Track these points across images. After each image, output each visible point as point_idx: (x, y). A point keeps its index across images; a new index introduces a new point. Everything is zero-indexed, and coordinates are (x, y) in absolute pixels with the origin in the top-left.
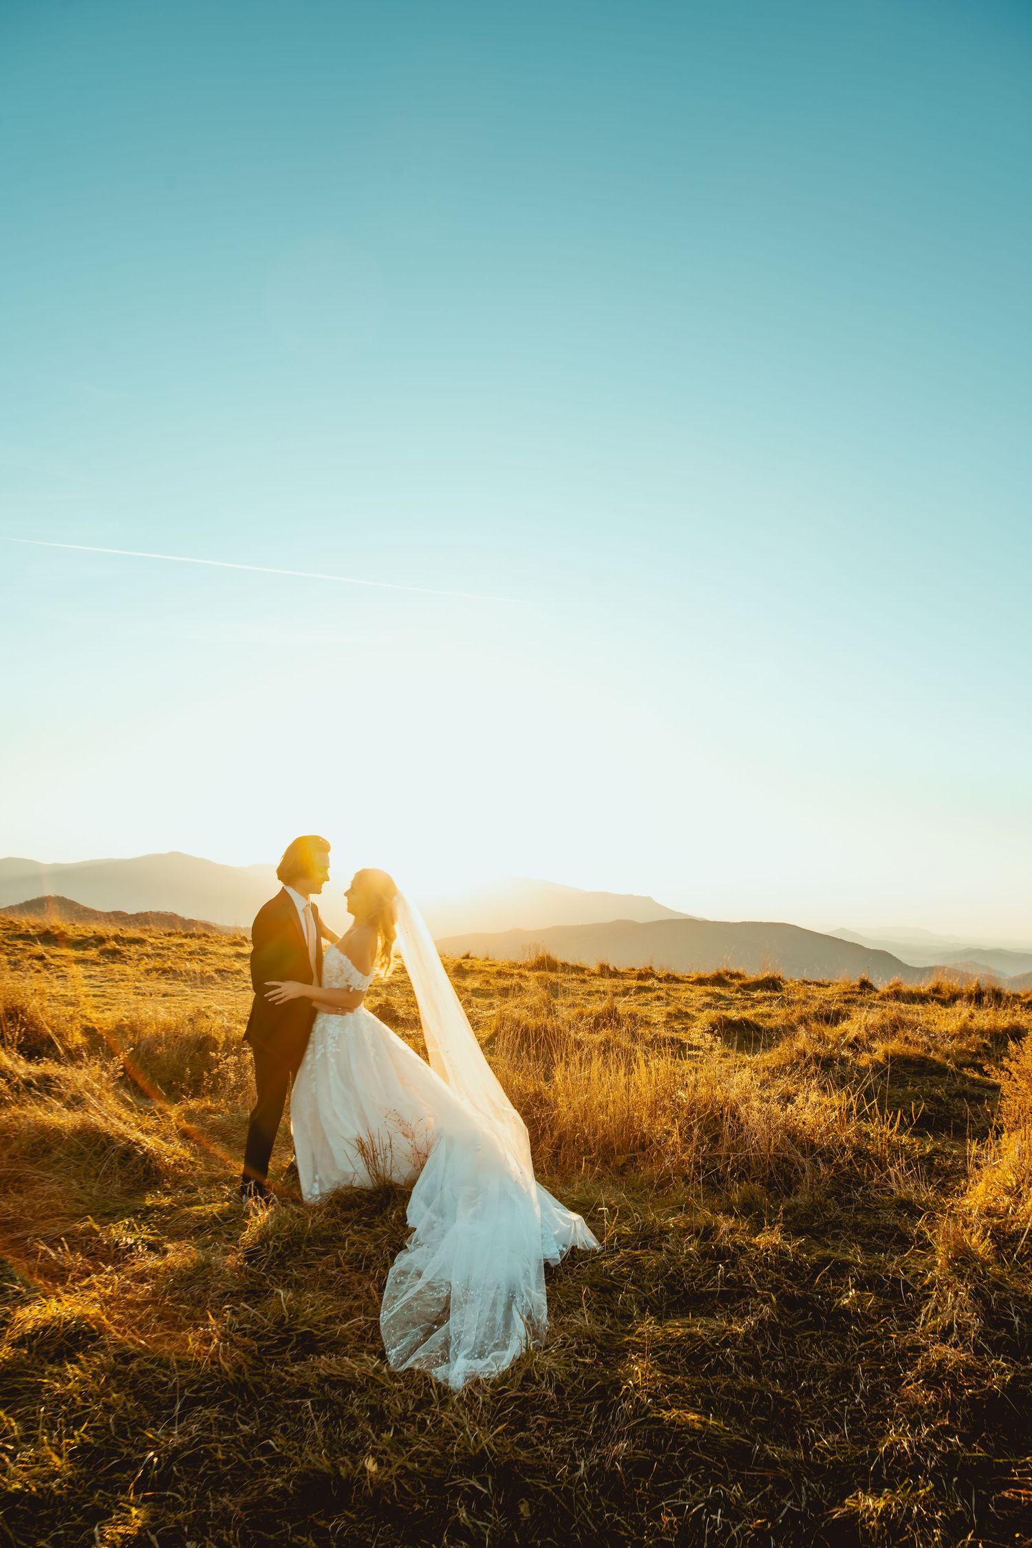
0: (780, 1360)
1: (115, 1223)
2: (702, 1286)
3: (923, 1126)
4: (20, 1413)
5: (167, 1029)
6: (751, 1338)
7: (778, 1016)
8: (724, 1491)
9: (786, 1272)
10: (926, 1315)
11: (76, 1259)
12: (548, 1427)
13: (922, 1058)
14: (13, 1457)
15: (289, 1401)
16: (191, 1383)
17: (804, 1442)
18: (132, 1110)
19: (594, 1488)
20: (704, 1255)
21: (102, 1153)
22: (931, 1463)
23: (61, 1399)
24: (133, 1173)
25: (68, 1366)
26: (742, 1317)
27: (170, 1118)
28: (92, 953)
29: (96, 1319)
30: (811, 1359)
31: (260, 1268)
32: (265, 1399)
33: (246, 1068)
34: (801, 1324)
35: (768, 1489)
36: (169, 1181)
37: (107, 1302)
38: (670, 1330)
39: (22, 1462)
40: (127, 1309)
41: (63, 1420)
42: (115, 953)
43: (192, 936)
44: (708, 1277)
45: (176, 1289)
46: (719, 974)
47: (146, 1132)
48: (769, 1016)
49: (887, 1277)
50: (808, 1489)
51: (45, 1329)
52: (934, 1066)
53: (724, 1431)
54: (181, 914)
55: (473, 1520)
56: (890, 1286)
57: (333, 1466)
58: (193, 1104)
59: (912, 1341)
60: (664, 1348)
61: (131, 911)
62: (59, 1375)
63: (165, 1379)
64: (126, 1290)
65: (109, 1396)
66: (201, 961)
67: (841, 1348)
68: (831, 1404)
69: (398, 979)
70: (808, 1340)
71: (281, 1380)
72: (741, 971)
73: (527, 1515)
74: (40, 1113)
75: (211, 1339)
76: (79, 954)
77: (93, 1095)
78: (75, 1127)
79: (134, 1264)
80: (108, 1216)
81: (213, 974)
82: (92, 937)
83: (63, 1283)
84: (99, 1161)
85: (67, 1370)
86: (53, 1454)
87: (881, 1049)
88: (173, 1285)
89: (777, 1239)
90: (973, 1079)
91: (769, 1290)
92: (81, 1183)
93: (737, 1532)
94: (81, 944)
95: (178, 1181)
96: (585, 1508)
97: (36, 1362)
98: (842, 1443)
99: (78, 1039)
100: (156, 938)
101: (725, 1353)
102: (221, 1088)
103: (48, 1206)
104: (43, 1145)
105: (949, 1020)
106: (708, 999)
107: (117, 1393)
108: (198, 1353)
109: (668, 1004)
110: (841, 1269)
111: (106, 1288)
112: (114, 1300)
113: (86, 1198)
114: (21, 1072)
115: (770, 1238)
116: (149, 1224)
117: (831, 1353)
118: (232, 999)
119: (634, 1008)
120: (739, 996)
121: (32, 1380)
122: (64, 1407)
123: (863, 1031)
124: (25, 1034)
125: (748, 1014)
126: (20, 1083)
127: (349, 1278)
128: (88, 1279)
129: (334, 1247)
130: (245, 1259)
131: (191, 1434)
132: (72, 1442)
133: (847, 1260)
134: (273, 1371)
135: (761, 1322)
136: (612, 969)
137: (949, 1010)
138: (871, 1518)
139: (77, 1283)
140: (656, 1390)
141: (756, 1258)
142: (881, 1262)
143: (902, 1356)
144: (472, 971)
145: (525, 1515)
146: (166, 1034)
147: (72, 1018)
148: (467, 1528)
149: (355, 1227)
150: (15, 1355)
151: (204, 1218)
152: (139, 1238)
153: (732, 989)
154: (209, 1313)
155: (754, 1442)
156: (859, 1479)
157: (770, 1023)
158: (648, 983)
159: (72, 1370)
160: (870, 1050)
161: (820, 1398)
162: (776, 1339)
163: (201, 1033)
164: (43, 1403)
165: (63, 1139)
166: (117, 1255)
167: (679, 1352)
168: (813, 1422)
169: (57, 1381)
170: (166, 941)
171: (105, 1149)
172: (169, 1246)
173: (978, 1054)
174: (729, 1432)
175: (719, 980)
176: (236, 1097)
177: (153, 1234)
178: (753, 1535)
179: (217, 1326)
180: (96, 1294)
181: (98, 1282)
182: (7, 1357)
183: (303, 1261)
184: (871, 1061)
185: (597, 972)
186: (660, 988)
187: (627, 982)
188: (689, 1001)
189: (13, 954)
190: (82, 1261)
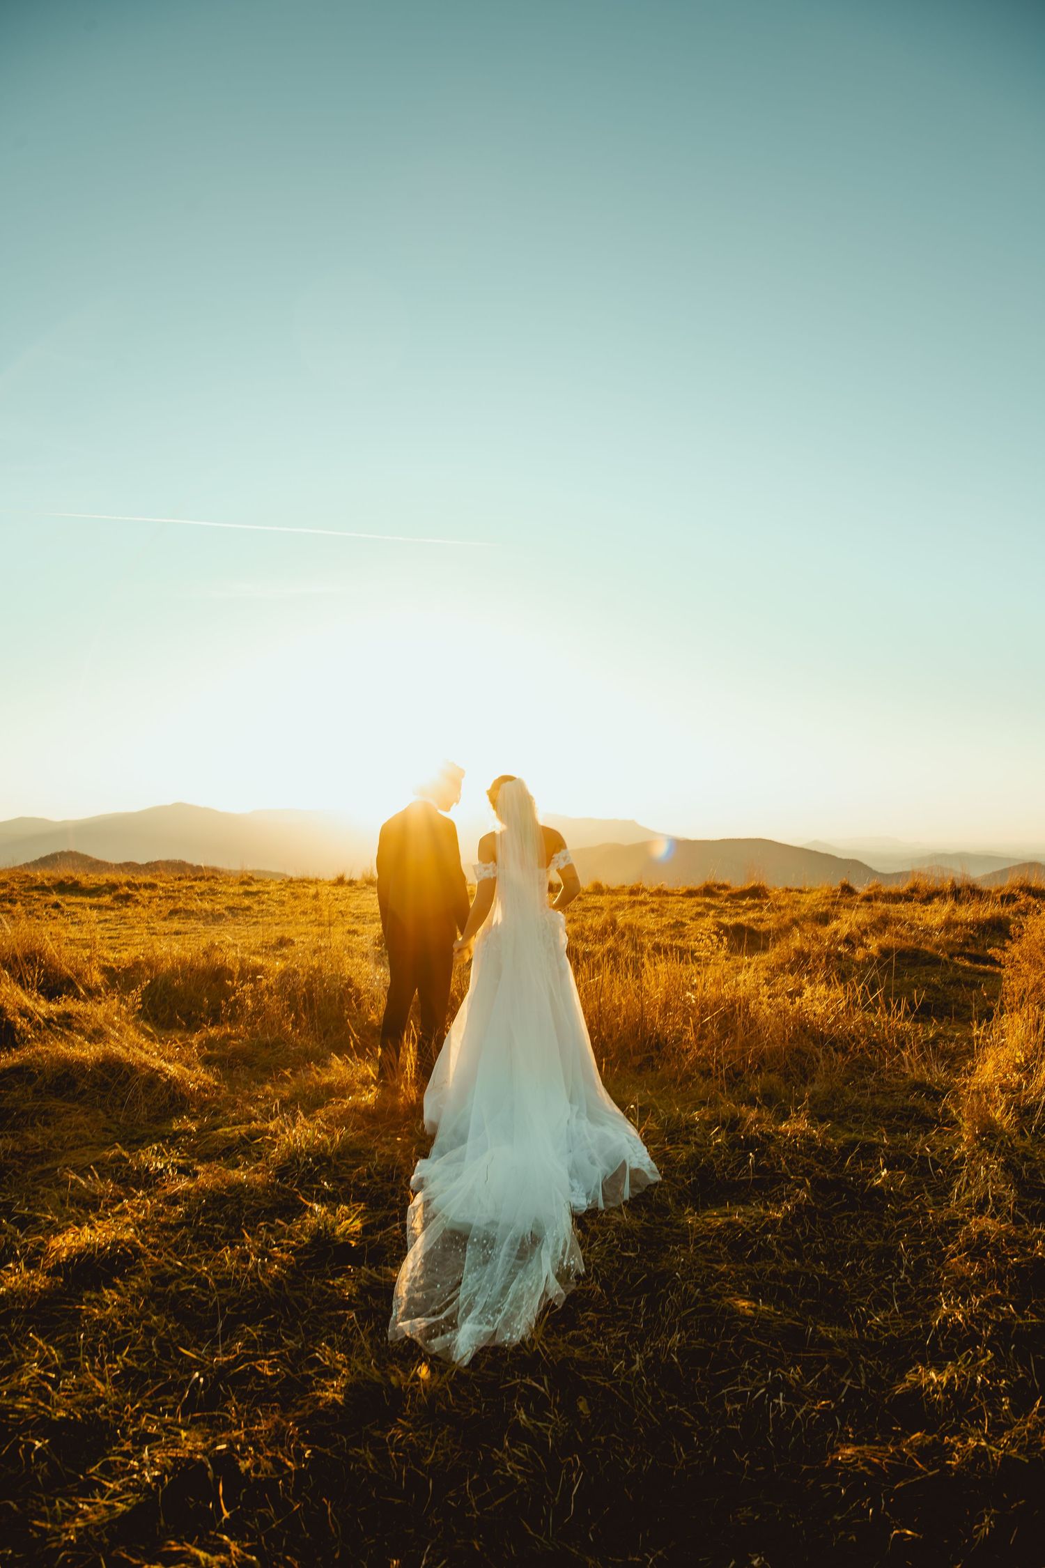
0: (821, 1242)
1: (144, 1149)
2: (734, 1175)
3: (923, 1013)
4: (60, 1340)
5: (182, 962)
6: (790, 1223)
7: (770, 922)
8: (783, 1375)
9: (816, 1157)
10: (960, 1189)
11: (107, 1186)
12: (599, 1323)
13: (915, 950)
14: (55, 1384)
15: (333, 1313)
16: (231, 1301)
17: (856, 1320)
18: (153, 1040)
19: (652, 1381)
20: (732, 1146)
21: (126, 1082)
22: (986, 1333)
23: (101, 1325)
24: (158, 1100)
25: (106, 1292)
26: (778, 1202)
27: (191, 1045)
28: (106, 899)
29: (131, 1243)
30: (850, 1239)
31: (292, 1184)
32: (308, 1313)
33: (262, 994)
34: (837, 1206)
35: (825, 1369)
36: (194, 1106)
37: (140, 1226)
38: (708, 1220)
39: (65, 1390)
40: (162, 1232)
41: (104, 1345)
42: (127, 898)
43: (201, 879)
44: (739, 1166)
45: (210, 1209)
46: (707, 886)
47: (169, 1060)
48: (762, 920)
49: (915, 1156)
50: (866, 1366)
51: (80, 1256)
52: (927, 957)
53: (775, 1315)
54: (189, 861)
55: (533, 1422)
56: (918, 1164)
57: (385, 1375)
58: (213, 1032)
59: (949, 1216)
60: (705, 1237)
61: (142, 860)
62: (97, 1300)
63: (205, 1299)
64: (159, 1213)
65: (149, 1318)
66: (212, 900)
67: (879, 1227)
68: (877, 1281)
70: (845, 1221)
71: (323, 1293)
72: (727, 882)
73: (587, 1412)
74: (62, 1047)
75: (248, 1257)
76: (94, 901)
77: (114, 1027)
78: (98, 1059)
79: (165, 1188)
80: (135, 1143)
81: (224, 911)
82: (105, 885)
83: (96, 1210)
84: (124, 1091)
85: (104, 1295)
86: (96, 1380)
87: (874, 944)
88: (206, 1206)
89: (803, 1125)
90: (964, 967)
91: (801, 1175)
92: (108, 1113)
93: (802, 1415)
94: (96, 891)
95: (203, 1105)
96: (646, 1402)
97: (73, 1289)
98: (894, 1319)
99: (97, 978)
100: (167, 883)
101: (767, 1239)
102: (239, 1015)
103: (76, 1136)
104: (67, 1079)
105: (935, 915)
106: (699, 909)
107: (155, 1315)
108: (237, 1271)
109: (663, 915)
110: (869, 1151)
111: (139, 1212)
112: (148, 1224)
113: (114, 1127)
114: (42, 1011)
115: (797, 1125)
116: (177, 1148)
117: (869, 1232)
118: (245, 933)
119: (632, 920)
120: (728, 904)
121: (71, 1307)
122: (104, 1333)
123: (854, 928)
124: (44, 976)
125: (742, 919)
126: (41, 1021)
127: (381, 1188)
128: (120, 1205)
129: (364, 1159)
130: (276, 1177)
131: (235, 1353)
132: (115, 1366)
133: (873, 1142)
134: (313, 1285)
135: (798, 1206)
136: (604, 887)
137: (929, 907)
138: (935, 1391)
139: (109, 1210)
140: (702, 1280)
141: (785, 1145)
142: (906, 1141)
143: (940, 1231)
145: (584, 1412)
146: (182, 968)
147: (90, 959)
148: (527, 1430)
149: (383, 1139)
150: (51, 1283)
151: (232, 1139)
152: (169, 1162)
153: (721, 899)
154: (244, 1231)
155: (806, 1324)
156: (916, 1353)
157: (762, 927)
158: (641, 898)
159: (109, 1295)
160: (863, 945)
161: (865, 1277)
162: (814, 1222)
163: (216, 964)
164: (83, 1330)
165: (86, 1072)
166: (149, 1180)
167: (719, 1241)
168: (861, 1300)
169: (95, 1307)
170: (176, 884)
171: (128, 1078)
172: (199, 1168)
173: (966, 944)
174: (780, 1316)
175: (708, 891)
176: (255, 1023)
177: (183, 1158)
178: (818, 1416)
179: (253, 1243)
180: (129, 1218)
181: (130, 1207)
182: (43, 1286)
183: (335, 1175)
184: (867, 955)
185: (590, 891)
186: (652, 902)
187: (621, 898)
188: (681, 912)
189: (30, 904)
190: (113, 1188)
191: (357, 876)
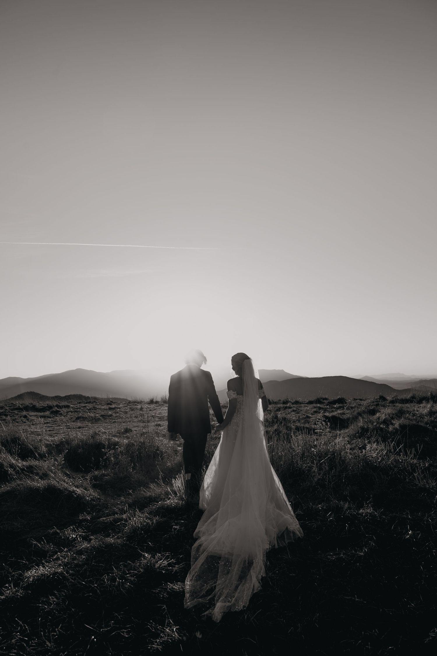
1: (66, 528)
2: (339, 535)
3: (423, 455)
4: (29, 621)
5: (82, 441)
6: (367, 557)
7: (348, 414)
8: (369, 633)
9: (377, 525)
11: (50, 546)
13: (416, 425)
14: (27, 643)
15: (155, 606)
16: (108, 601)
17: (403, 606)
18: (70, 478)
20: (338, 521)
21: (58, 497)
23: (48, 613)
24: (73, 505)
25: (50, 597)
26: (361, 548)
27: (87, 479)
28: (47, 413)
29: (61, 574)
30: (396, 565)
31: (135, 544)
32: (144, 606)
33: (118, 455)
34: (389, 549)
36: (89, 508)
37: (66, 565)
38: (328, 557)
39: (32, 646)
40: (75, 568)
41: (50, 624)
42: (57, 412)
43: (89, 403)
44: (341, 530)
45: (97, 556)
46: (318, 399)
47: (77, 487)
48: (344, 414)
49: (424, 524)
51: (38, 580)
52: (422, 428)
53: (363, 603)
54: (84, 395)
56: (426, 528)
58: (96, 473)
60: (328, 565)
61: (63, 395)
62: (46, 601)
63: (96, 600)
64: (74, 559)
65: (70, 610)
66: (94, 412)
71: (150, 596)
72: (327, 397)
74: (29, 482)
75: (115, 579)
76: (42, 414)
77: (52, 472)
78: (45, 487)
79: (77, 547)
80: (63, 526)
81: (100, 417)
82: (47, 407)
83: (45, 558)
84: (57, 501)
85: (50, 599)
86: (46, 641)
87: (397, 423)
88: (95, 555)
89: (370, 510)
91: (371, 534)
92: (50, 512)
93: (380, 654)
94: (43, 410)
95: (93, 507)
96: (305, 648)
97: (36, 596)
98: (421, 604)
99: (44, 449)
100: (74, 405)
101: (357, 566)
102: (108, 465)
103: (36, 523)
104: (31, 496)
105: (424, 409)
106: (315, 410)
107: (73, 608)
108: (110, 586)
109: (298, 413)
110: (402, 522)
111: (65, 559)
112: (69, 564)
113: (53, 518)
114: (20, 465)
115: (367, 510)
116: (82, 528)
118: (110, 427)
119: (284, 415)
120: (328, 407)
121: (34, 605)
122: (50, 617)
123: (387, 416)
124: (21, 449)
125: (335, 414)
126: (19, 470)
128: (56, 555)
130: (127, 541)
131: (111, 626)
132: (55, 634)
133: (404, 517)
134: (146, 592)
135: (371, 549)
137: (421, 405)
139: (51, 558)
140: (328, 586)
141: (363, 520)
142: (419, 517)
145: (276, 653)
146: (82, 444)
147: (41, 440)
150: (25, 594)
151: (106, 523)
152: (78, 534)
153: (325, 404)
154: (113, 567)
157: (345, 417)
158: (288, 405)
159: (52, 599)
160: (392, 424)
161: (405, 583)
162: (378, 557)
163: (97, 442)
164: (40, 616)
165: (40, 493)
166: (69, 543)
167: (335, 567)
168: (404, 596)
169: (46, 605)
170: (78, 405)
171: (59, 495)
172: (92, 537)
174: (366, 603)
175: (318, 401)
176: (116, 468)
177: (85, 532)
178: (388, 654)
179: (118, 573)
180: (60, 562)
181: (61, 556)
182: (21, 595)
184: (394, 429)
186: (293, 407)
187: (279, 406)
188: (307, 411)
189: (13, 416)
190: (53, 547)
191: (159, 399)
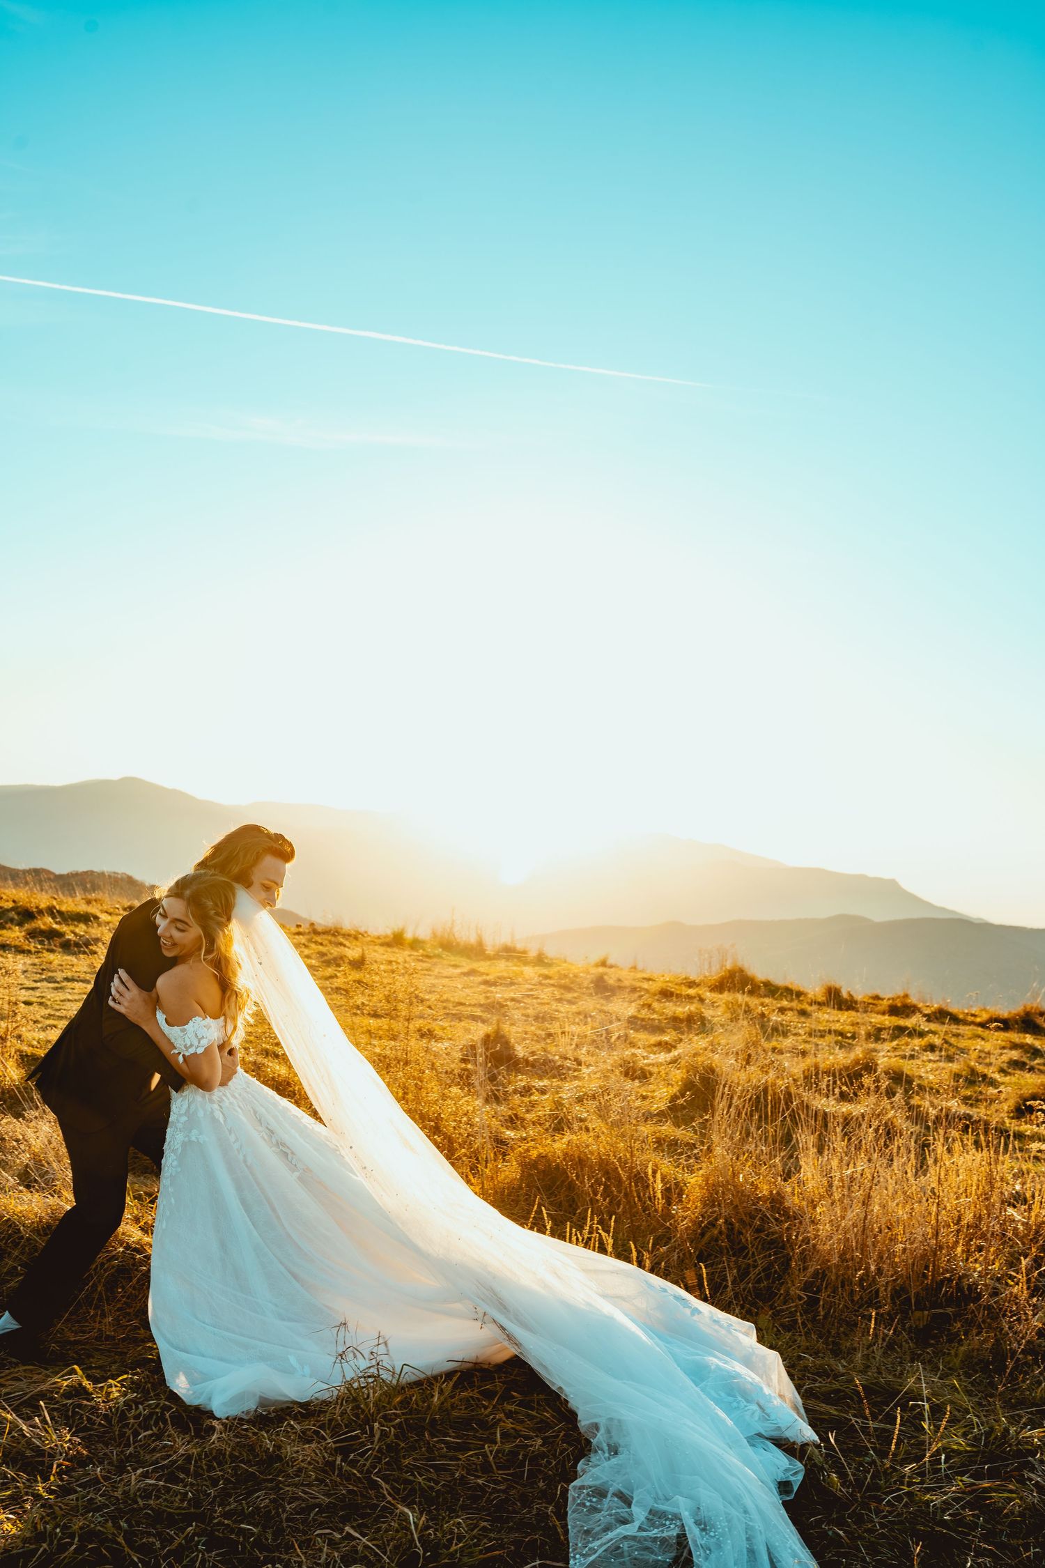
1: (114, 1379)
11: (60, 1437)
28: (16, 935)
42: (52, 934)
46: (1027, 1013)
54: (137, 877)
61: (60, 868)
69: (507, 996)
82: (12, 909)
106: (1015, 1055)
109: (950, 1059)
119: (895, 1062)
136: (844, 994)
144: (620, 987)
158: (910, 1022)
183: (428, 1459)
185: (821, 999)
186: (931, 1032)
187: (877, 1019)
188: (983, 1056)
190: (70, 1440)
191: (423, 933)
